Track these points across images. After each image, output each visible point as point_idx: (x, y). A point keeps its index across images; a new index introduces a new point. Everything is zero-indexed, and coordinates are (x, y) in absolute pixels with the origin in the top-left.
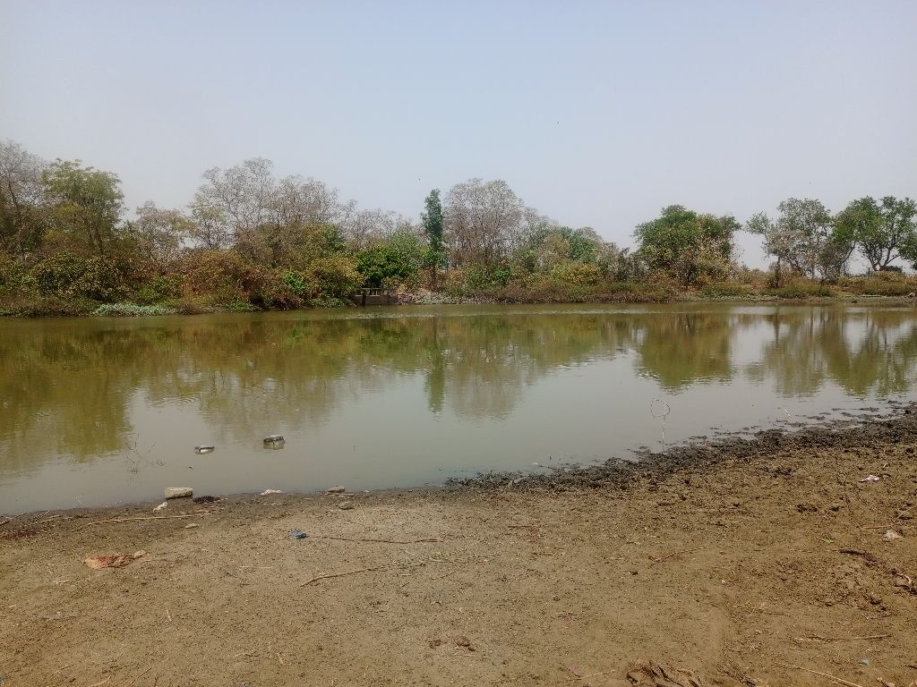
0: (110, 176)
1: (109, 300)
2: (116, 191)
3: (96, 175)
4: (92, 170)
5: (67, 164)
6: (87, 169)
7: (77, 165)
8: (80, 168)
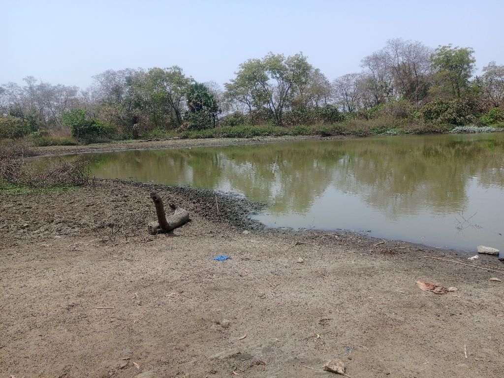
0: (469, 50)
1: (461, 124)
2: (471, 58)
3: (460, 51)
4: (458, 49)
5: (444, 47)
6: (455, 49)
7: (449, 47)
8: (451, 48)
